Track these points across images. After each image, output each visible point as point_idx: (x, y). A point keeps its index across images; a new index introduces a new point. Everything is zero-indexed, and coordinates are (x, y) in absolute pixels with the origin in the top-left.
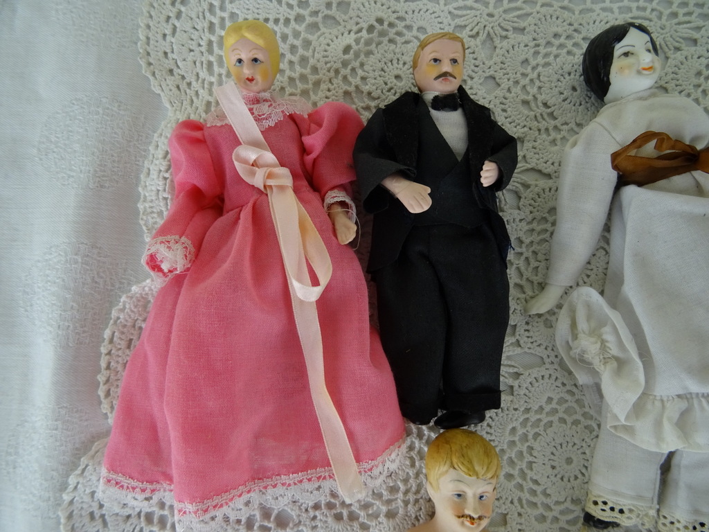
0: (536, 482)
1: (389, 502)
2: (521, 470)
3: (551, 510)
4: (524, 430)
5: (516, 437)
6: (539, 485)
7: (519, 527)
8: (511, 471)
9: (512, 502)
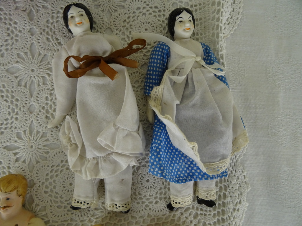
0: (57, 193)
2: (51, 189)
3: (64, 203)
4: (52, 174)
5: (49, 177)
6: (59, 194)
7: (51, 211)
8: (47, 190)
9: (47, 202)
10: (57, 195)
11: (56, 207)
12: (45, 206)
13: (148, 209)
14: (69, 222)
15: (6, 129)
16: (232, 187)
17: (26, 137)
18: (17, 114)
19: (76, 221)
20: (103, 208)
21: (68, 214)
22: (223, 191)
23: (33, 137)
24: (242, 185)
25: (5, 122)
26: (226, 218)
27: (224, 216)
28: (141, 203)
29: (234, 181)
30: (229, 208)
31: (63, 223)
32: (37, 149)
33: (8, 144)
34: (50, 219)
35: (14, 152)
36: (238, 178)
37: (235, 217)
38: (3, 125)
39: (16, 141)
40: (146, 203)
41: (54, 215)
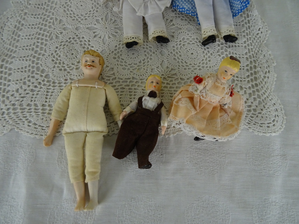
0: (123, 59)
1: (77, 66)
2: (118, 56)
3: (127, 66)
4: (120, 46)
5: (117, 48)
6: (124, 60)
7: (118, 71)
8: (115, 56)
9: (115, 65)
10: (123, 61)
11: (122, 69)
12: (113, 67)
13: (193, 73)
14: (131, 80)
15: (89, 17)
16: (260, 61)
17: (103, 22)
18: (98, 8)
19: (137, 79)
20: (157, 71)
21: (130, 74)
22: (254, 64)
23: (107, 22)
24: (268, 61)
25: (89, 13)
26: (259, 83)
27: (257, 81)
28: (187, 69)
29: (261, 57)
30: (260, 75)
31: (126, 80)
32: (110, 30)
33: (90, 26)
34: (116, 76)
35: (94, 31)
36: (265, 56)
37: (266, 82)
38: (87, 14)
39: (95, 24)
40: (192, 70)
41: (120, 74)
